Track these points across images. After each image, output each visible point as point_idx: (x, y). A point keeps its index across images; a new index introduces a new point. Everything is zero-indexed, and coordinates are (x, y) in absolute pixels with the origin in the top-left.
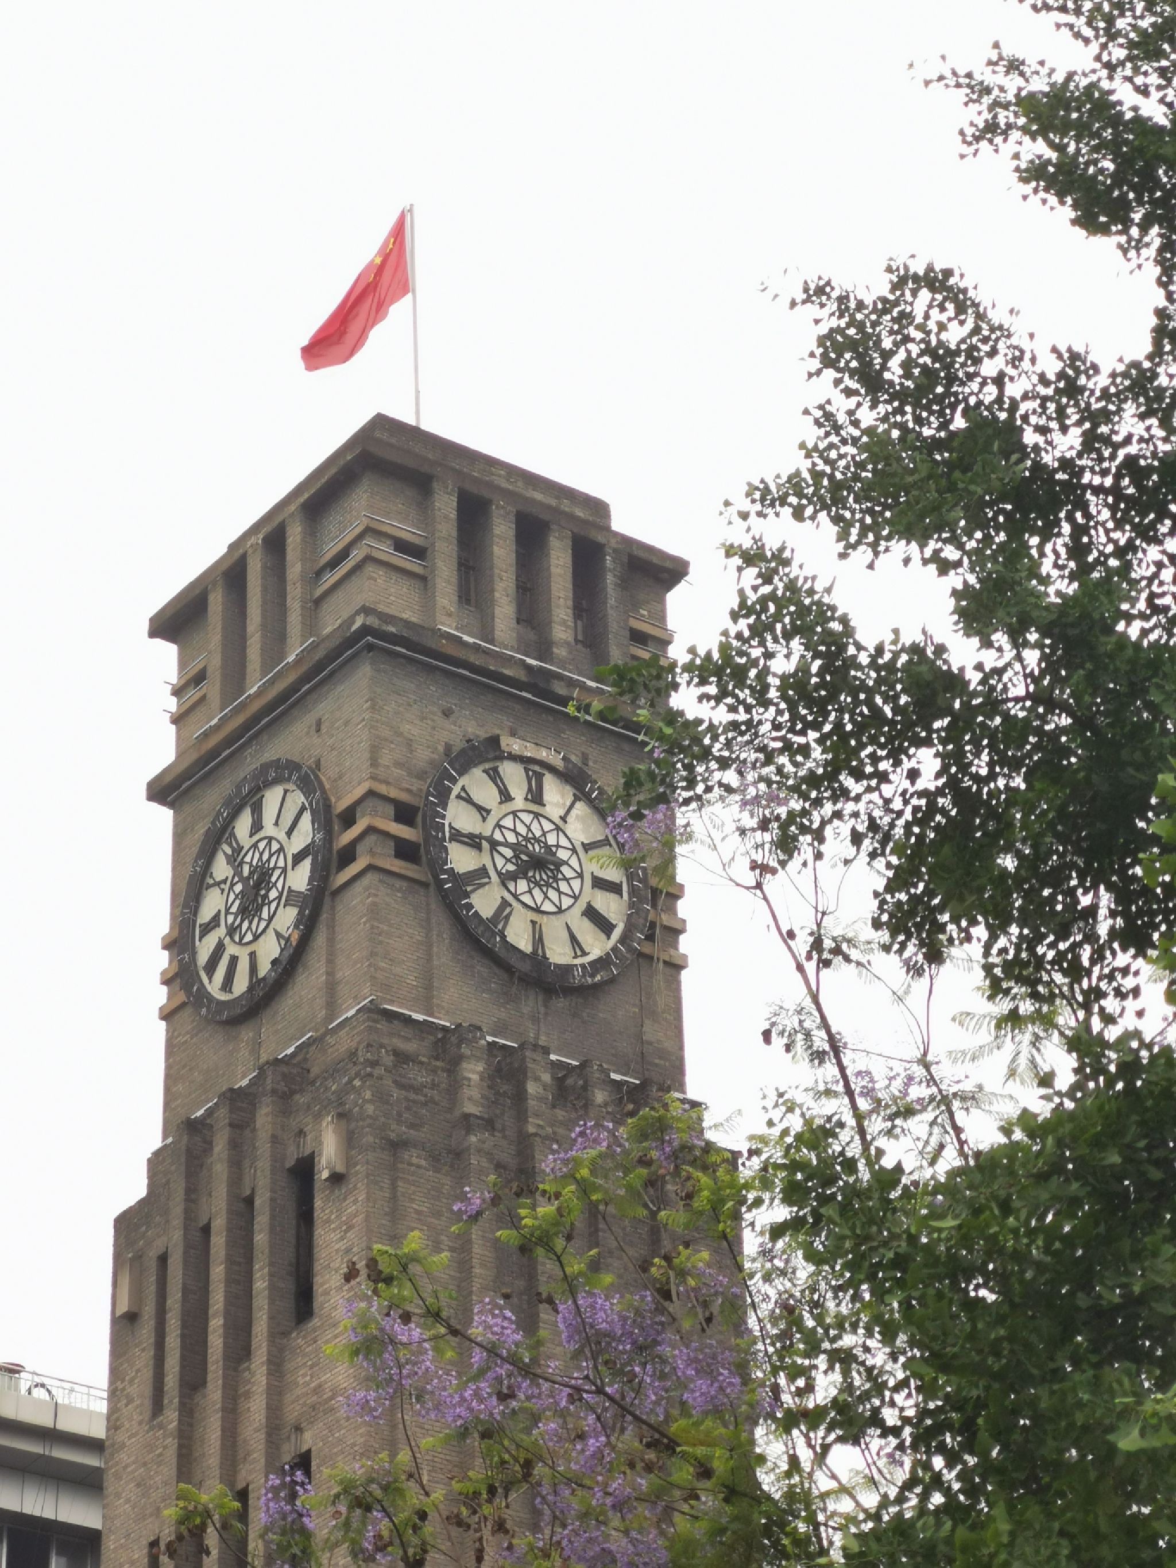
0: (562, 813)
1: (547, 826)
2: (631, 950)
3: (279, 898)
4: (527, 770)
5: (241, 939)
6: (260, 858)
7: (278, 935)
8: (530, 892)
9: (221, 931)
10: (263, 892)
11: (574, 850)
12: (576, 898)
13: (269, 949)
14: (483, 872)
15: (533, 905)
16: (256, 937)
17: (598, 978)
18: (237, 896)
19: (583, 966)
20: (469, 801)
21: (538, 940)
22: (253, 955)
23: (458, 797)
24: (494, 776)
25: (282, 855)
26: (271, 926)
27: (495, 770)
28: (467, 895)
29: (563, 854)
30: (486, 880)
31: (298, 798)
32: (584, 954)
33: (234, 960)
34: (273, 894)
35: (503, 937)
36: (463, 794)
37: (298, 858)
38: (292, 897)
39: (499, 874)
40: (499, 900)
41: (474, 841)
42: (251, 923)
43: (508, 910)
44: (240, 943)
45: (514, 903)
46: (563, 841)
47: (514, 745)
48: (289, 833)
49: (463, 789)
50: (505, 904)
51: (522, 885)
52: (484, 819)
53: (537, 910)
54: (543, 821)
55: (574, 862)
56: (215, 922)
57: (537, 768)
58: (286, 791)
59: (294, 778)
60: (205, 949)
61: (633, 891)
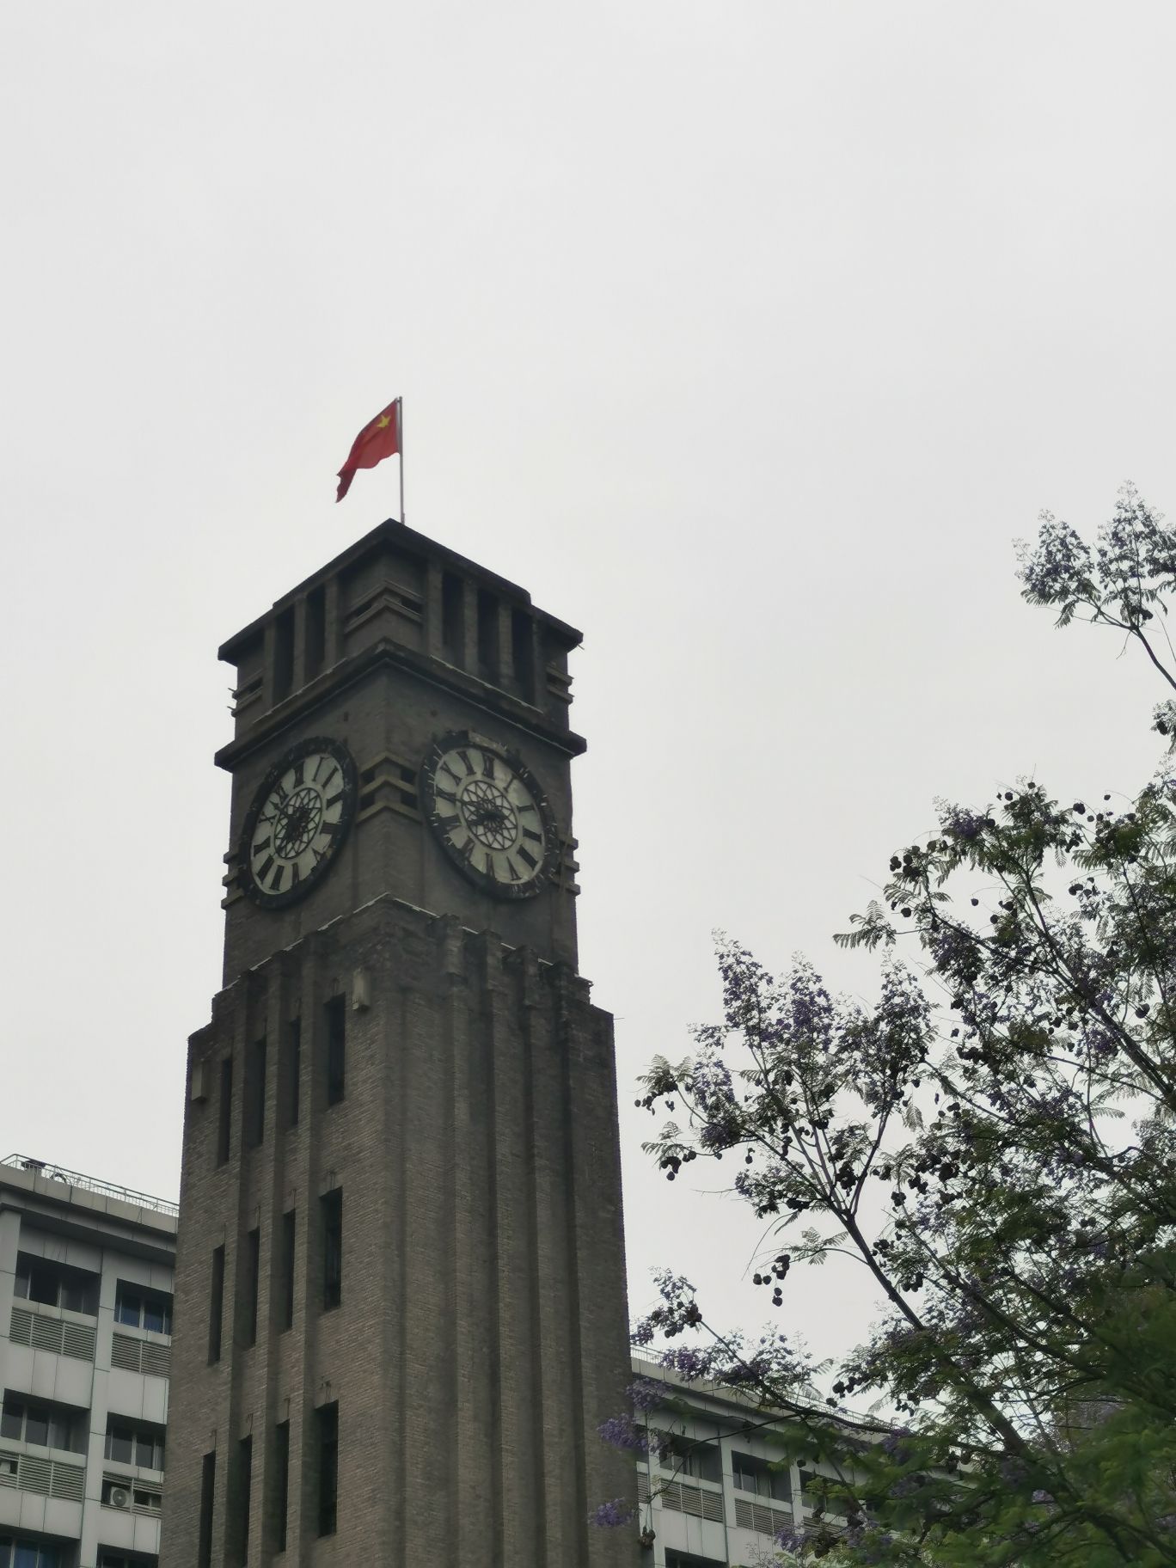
0: (504, 785)
1: (496, 793)
2: (547, 878)
3: (316, 828)
4: (484, 755)
5: (286, 855)
6: (302, 802)
7: (315, 852)
8: (485, 834)
9: (271, 850)
10: (303, 824)
11: (512, 810)
12: (513, 841)
13: (308, 863)
14: (455, 819)
15: (486, 842)
16: (298, 854)
17: (527, 895)
18: (283, 827)
19: (518, 885)
20: (448, 771)
21: (490, 866)
22: (295, 867)
23: (442, 768)
24: (464, 757)
25: (318, 801)
26: (309, 847)
27: (464, 753)
28: (447, 832)
29: (506, 813)
30: (458, 824)
31: (332, 763)
32: (519, 878)
33: (281, 869)
34: (311, 825)
35: (469, 862)
36: (445, 766)
37: (331, 802)
38: (327, 828)
39: (466, 820)
40: (466, 838)
41: (451, 798)
42: (294, 844)
43: (472, 845)
44: (286, 858)
45: (476, 841)
46: (506, 804)
47: (477, 738)
48: (324, 786)
49: (445, 763)
50: (470, 841)
51: (481, 830)
52: (458, 784)
53: (489, 846)
54: (494, 790)
55: (512, 818)
56: (266, 844)
57: (490, 755)
58: (322, 759)
59: (330, 749)
60: (258, 862)
61: (548, 841)
